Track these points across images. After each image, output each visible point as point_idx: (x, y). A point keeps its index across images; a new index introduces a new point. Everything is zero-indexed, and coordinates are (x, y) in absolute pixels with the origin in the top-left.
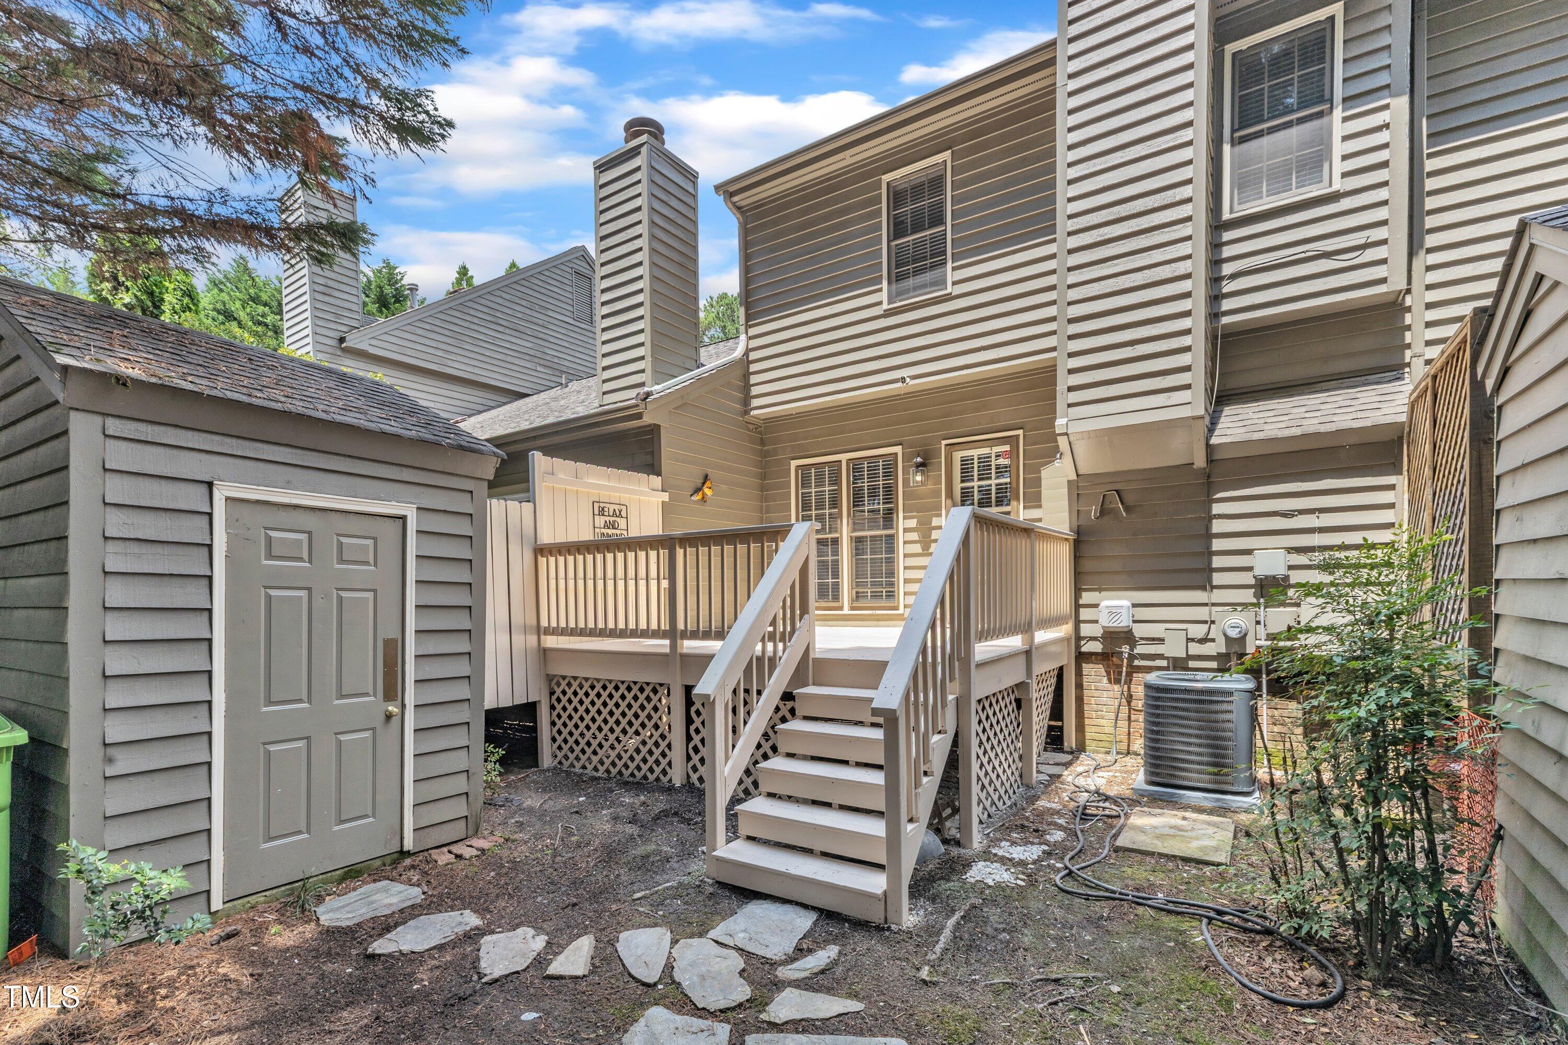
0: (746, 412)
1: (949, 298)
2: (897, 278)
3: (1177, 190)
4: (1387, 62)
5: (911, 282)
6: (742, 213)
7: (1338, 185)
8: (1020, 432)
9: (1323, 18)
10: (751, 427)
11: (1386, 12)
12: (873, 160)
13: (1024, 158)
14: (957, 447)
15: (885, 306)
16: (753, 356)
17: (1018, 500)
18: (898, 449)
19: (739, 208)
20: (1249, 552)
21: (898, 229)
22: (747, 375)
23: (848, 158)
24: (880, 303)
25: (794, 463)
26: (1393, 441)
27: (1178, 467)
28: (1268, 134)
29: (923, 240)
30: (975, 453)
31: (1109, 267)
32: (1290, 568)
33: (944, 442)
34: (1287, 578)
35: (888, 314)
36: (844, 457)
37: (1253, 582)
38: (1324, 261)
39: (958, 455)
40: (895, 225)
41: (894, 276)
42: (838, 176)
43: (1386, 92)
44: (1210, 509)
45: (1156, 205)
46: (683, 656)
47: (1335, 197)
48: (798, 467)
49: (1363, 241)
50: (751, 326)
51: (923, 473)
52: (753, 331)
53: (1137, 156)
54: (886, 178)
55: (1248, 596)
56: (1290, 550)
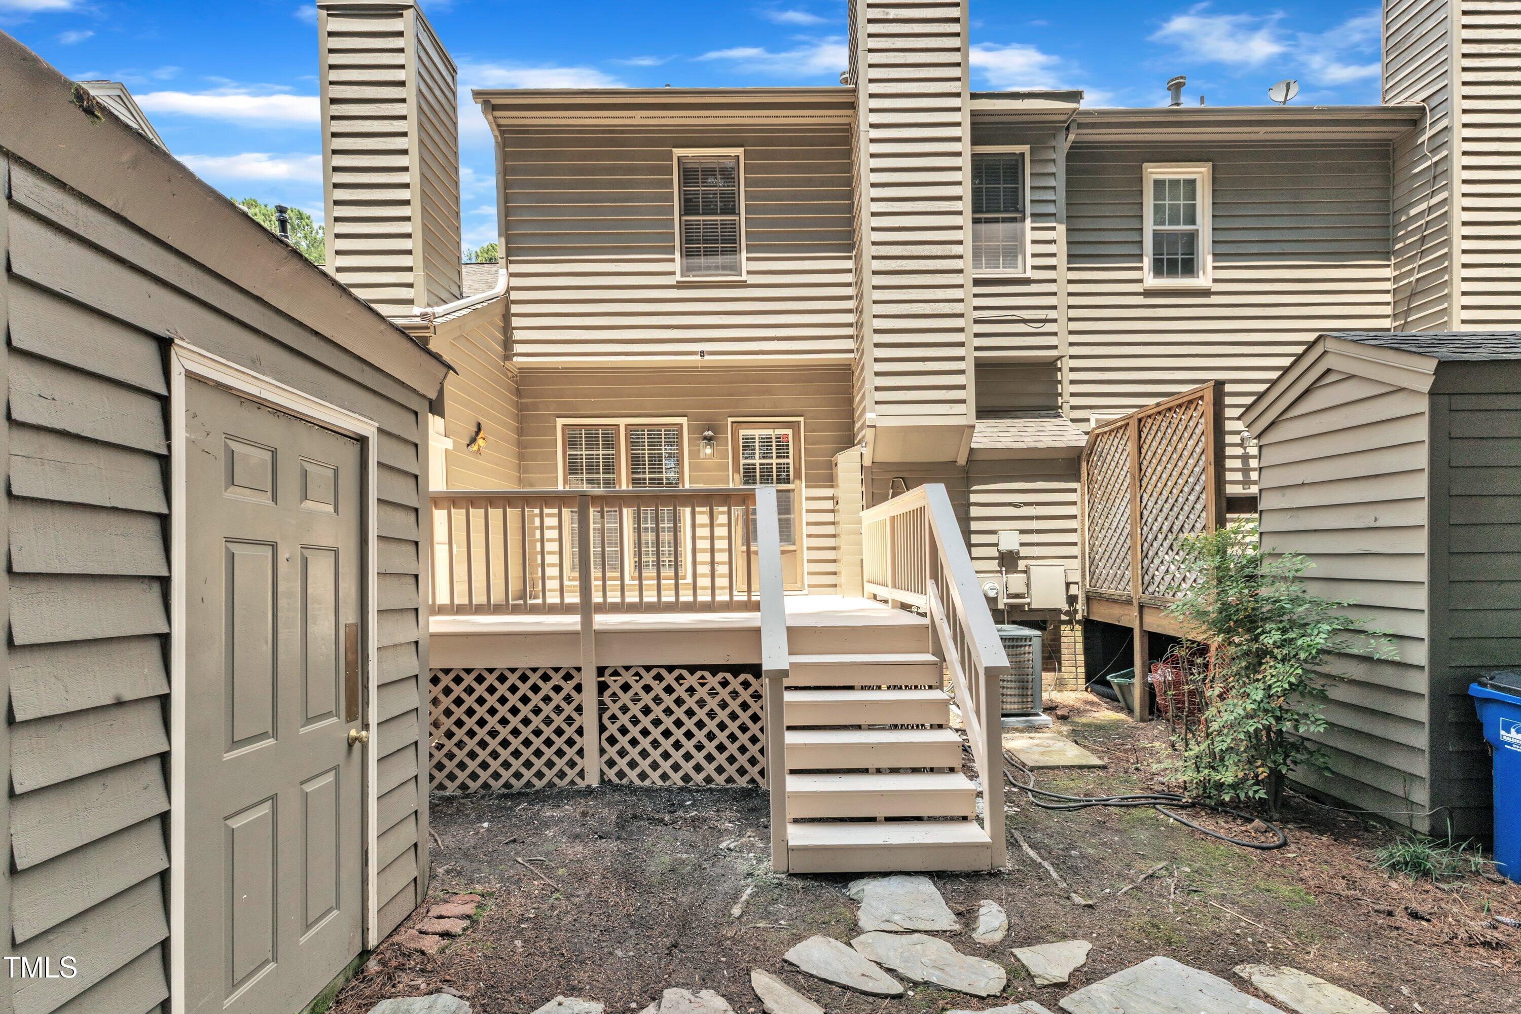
0: (508, 357)
1: (743, 285)
2: (688, 253)
3: (953, 246)
4: (1054, 198)
5: (702, 261)
6: (502, 132)
7: (1030, 274)
8: (801, 419)
9: (1018, 152)
10: (510, 375)
11: (1052, 164)
12: (662, 129)
13: (810, 179)
14: (744, 425)
15: (678, 277)
16: (514, 295)
17: (800, 479)
18: (683, 421)
19: (499, 126)
20: (994, 532)
21: (689, 206)
22: (507, 316)
23: (638, 118)
24: (673, 273)
25: (560, 422)
26: (1074, 459)
27: (946, 463)
28: (985, 222)
29: (714, 224)
30: (757, 433)
31: (905, 293)
32: (1022, 544)
33: (730, 420)
34: (1018, 553)
35: (680, 286)
36: (622, 422)
37: (997, 555)
38: (1022, 325)
39: (743, 432)
40: (686, 200)
41: (684, 250)
42: (623, 132)
43: (1053, 218)
44: (969, 498)
45: (939, 254)
46: (598, 633)
47: (1027, 281)
48: (564, 426)
49: (1044, 317)
50: (511, 262)
51: (711, 446)
52: (514, 268)
53: (924, 210)
54: (678, 152)
55: (994, 565)
56: (1022, 532)
